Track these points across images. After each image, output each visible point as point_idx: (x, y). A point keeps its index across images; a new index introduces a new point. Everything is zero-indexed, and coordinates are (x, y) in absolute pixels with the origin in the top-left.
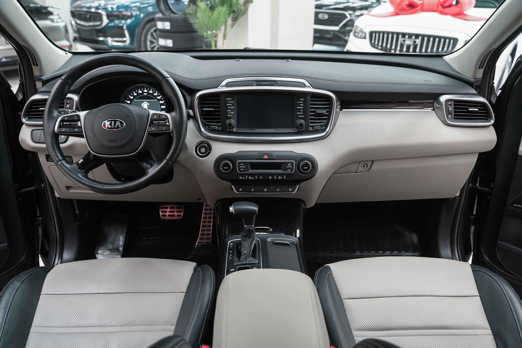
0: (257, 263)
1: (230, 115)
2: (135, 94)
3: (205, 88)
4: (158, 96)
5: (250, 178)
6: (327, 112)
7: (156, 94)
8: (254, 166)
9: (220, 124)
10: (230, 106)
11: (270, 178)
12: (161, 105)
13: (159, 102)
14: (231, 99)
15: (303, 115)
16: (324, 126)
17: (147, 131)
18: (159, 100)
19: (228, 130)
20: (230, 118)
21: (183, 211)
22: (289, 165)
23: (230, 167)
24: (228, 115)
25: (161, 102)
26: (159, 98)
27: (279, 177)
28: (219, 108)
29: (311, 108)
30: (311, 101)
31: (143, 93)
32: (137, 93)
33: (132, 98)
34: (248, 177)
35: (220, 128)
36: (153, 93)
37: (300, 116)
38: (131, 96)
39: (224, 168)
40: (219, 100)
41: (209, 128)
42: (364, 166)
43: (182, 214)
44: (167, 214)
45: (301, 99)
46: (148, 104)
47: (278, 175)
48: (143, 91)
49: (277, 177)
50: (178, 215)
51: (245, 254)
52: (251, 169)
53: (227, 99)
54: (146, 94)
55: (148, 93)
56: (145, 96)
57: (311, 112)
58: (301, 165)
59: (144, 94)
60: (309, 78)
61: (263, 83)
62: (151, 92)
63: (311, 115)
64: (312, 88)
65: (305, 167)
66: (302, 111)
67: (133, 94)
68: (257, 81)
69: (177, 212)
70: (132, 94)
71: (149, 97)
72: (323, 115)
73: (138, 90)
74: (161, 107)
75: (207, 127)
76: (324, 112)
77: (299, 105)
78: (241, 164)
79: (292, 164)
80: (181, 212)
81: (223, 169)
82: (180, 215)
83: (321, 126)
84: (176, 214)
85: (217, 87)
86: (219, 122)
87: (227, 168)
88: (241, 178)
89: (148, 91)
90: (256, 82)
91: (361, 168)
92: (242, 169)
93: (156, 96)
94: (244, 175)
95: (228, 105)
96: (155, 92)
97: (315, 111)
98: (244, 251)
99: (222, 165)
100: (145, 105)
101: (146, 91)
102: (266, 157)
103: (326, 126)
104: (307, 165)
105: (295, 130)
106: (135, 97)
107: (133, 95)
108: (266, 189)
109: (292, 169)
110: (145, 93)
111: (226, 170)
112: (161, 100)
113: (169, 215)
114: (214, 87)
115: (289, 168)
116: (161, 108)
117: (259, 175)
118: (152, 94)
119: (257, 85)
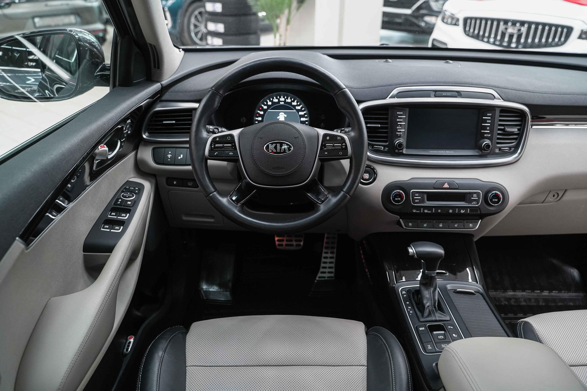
0: (449, 319)
1: (399, 133)
2: (270, 103)
3: (369, 100)
4: (297, 105)
5: (426, 212)
6: (519, 130)
7: (295, 103)
8: (432, 197)
9: (387, 144)
10: (401, 122)
11: (451, 211)
12: (301, 116)
13: (298, 113)
14: (402, 113)
15: (489, 134)
16: (513, 147)
17: (318, 156)
18: (298, 111)
19: (397, 151)
20: (400, 137)
21: (302, 239)
22: (475, 195)
23: (403, 199)
24: (397, 133)
25: (301, 113)
26: (298, 108)
27: (462, 211)
28: (387, 123)
29: (500, 125)
30: (500, 116)
31: (279, 101)
32: (272, 101)
33: (265, 107)
34: (423, 211)
35: (387, 149)
36: (292, 101)
37: (485, 135)
38: (265, 105)
39: (396, 199)
40: (387, 114)
41: (372, 148)
42: (554, 196)
43: (302, 243)
44: (284, 243)
45: (488, 115)
46: (286, 116)
47: (461, 208)
48: (279, 99)
49: (459, 211)
50: (297, 245)
51: (428, 306)
52: (428, 200)
53: (398, 113)
54: (283, 103)
55: (285, 102)
56: (282, 105)
57: (499, 130)
58: (490, 196)
59: (281, 103)
60: (498, 87)
61: (443, 94)
62: (289, 100)
63: (499, 134)
64: (503, 100)
65: (495, 199)
66: (488, 128)
67: (267, 102)
68: (435, 91)
69: (296, 241)
70: (265, 103)
71: (287, 107)
72: (512, 134)
73: (273, 98)
74: (300, 119)
75: (370, 147)
76: (515, 130)
77: (485, 121)
78: (416, 195)
79: (478, 194)
80: (300, 241)
81: (394, 199)
82: (300, 245)
83: (510, 148)
84: (294, 243)
85: (385, 98)
86: (386, 142)
87: (399, 199)
88: (414, 211)
89: (285, 99)
90: (434, 93)
91: (550, 198)
92: (416, 201)
93: (294, 106)
94: (418, 208)
95: (398, 120)
96: (294, 101)
97: (505, 128)
98: (427, 303)
99: (393, 195)
100: (282, 117)
101: (282, 99)
102: (446, 186)
103: (517, 147)
104: (496, 196)
105: (478, 152)
106: (269, 106)
107: (267, 105)
108: (441, 224)
109: (477, 201)
110: (282, 101)
111: (398, 201)
112: (301, 110)
113: (286, 245)
114: (381, 98)
115: (475, 200)
116: (301, 121)
117: (437, 208)
118: (290, 103)
119: (435, 96)
